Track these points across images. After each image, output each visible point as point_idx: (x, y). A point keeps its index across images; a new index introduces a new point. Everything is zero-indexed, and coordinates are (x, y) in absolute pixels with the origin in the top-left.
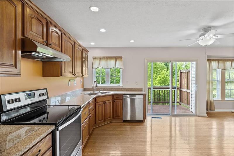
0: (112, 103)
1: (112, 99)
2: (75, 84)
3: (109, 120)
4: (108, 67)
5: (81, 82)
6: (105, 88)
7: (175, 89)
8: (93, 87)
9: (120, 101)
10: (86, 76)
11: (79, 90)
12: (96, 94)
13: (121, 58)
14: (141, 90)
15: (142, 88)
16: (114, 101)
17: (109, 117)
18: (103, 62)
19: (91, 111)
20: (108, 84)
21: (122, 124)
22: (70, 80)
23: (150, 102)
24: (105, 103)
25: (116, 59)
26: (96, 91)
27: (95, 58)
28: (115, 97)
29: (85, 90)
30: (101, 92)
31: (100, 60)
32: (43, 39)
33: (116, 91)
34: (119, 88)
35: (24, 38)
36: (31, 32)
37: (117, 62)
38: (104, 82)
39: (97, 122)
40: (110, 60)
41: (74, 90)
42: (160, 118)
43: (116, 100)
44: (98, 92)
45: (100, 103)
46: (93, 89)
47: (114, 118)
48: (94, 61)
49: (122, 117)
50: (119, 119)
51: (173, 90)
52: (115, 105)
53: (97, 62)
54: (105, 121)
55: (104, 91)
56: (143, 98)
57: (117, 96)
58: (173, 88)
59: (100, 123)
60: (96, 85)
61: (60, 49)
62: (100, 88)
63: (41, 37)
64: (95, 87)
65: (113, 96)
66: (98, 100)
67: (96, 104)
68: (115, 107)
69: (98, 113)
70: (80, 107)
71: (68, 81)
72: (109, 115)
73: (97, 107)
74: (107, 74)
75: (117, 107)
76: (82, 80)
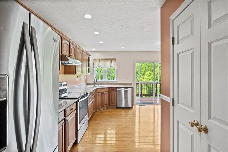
0: (108, 94)
1: (108, 91)
2: (81, 80)
3: (106, 106)
4: (105, 67)
5: (85, 78)
6: (103, 83)
7: (158, 83)
8: (94, 82)
9: (114, 92)
10: (89, 74)
11: (84, 84)
12: (96, 87)
13: (115, 59)
14: (131, 84)
15: (132, 83)
16: (110, 92)
17: (106, 104)
18: (102, 63)
19: (93, 98)
20: (105, 80)
21: (116, 109)
22: (78, 77)
23: (138, 95)
24: (103, 93)
25: (111, 60)
26: (96, 85)
27: (95, 60)
28: (110, 89)
29: (88, 84)
30: (100, 86)
31: (99, 61)
32: (68, 53)
33: (111, 85)
34: (114, 83)
35: (62, 55)
36: (64, 51)
37: (113, 63)
38: (102, 78)
39: (97, 107)
40: (107, 61)
41: (80, 84)
42: (145, 106)
43: (111, 92)
44: (98, 86)
45: (99, 93)
46: (94, 84)
47: (109, 105)
48: (95, 62)
49: (115, 104)
50: (113, 105)
51: (156, 84)
52: (110, 95)
53: (97, 63)
54: (103, 107)
55: (102, 85)
56: (131, 90)
57: (112, 89)
58: (156, 83)
59: (100, 108)
60: (97, 80)
61: (75, 57)
62: (99, 83)
63: (67, 53)
64: (95, 82)
65: (109, 88)
66: (98, 91)
67: (96, 94)
68: (110, 97)
69: (98, 101)
70: (88, 93)
71: (77, 77)
72: (106, 102)
73: (97, 96)
74: (105, 72)
75: (112, 97)
76: (85, 77)
